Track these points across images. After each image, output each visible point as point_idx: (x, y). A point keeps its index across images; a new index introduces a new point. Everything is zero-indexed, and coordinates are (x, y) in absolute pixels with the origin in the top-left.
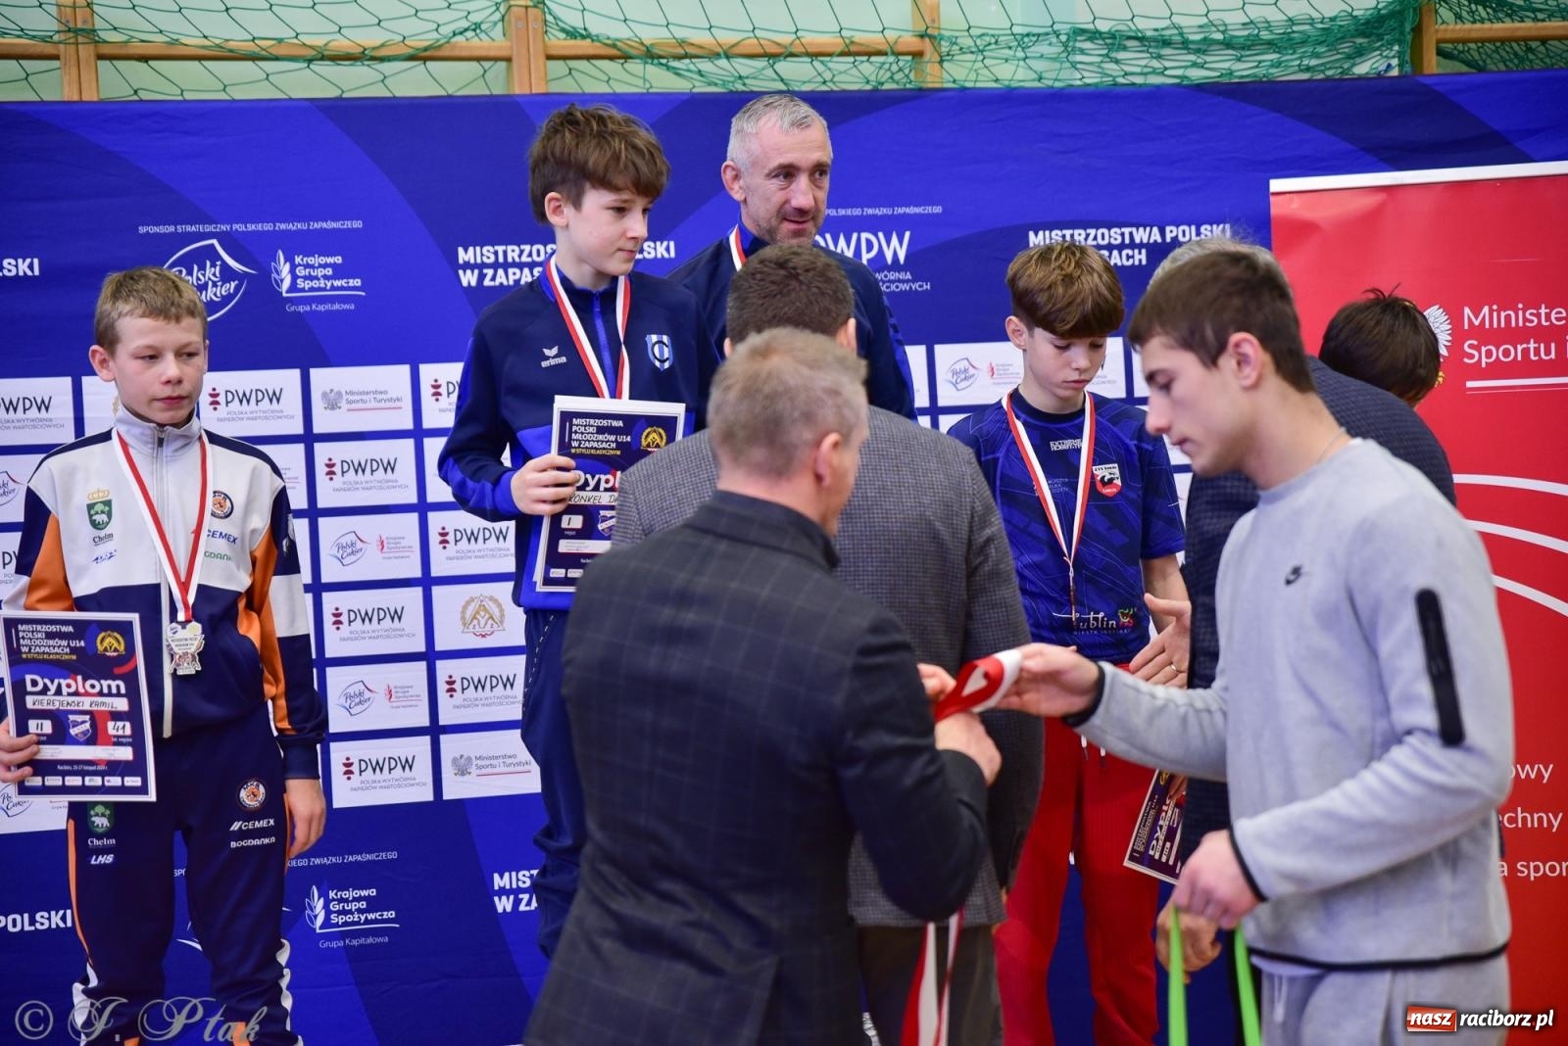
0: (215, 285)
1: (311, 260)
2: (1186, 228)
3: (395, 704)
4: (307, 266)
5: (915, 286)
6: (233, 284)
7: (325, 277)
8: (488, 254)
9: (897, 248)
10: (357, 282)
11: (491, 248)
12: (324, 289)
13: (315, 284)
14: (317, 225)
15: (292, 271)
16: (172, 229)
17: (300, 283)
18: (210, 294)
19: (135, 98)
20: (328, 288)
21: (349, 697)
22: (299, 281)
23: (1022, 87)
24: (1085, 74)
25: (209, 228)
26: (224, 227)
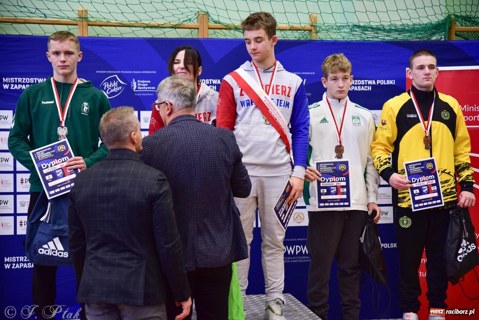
0: (116, 87)
1: (142, 82)
2: (383, 81)
4: (141, 83)
6: (121, 87)
7: (146, 86)
10: (154, 88)
12: (145, 90)
13: (143, 88)
14: (144, 72)
15: (137, 84)
16: (105, 72)
17: (139, 88)
18: (115, 90)
19: (98, 36)
22: (138, 87)
23: (339, 40)
24: (356, 37)
25: (115, 72)
26: (119, 72)
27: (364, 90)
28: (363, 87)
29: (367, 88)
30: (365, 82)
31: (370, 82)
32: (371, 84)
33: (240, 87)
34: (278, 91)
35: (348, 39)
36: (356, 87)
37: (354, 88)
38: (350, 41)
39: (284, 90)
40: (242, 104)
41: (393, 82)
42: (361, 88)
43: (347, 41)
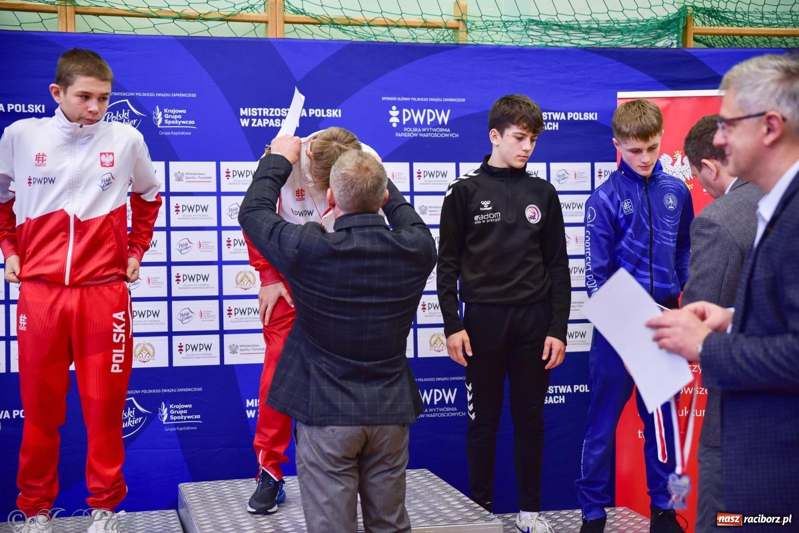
0: (126, 121)
1: (172, 111)
2: (577, 114)
3: (203, 319)
4: (170, 114)
5: (452, 135)
6: (135, 121)
7: (178, 119)
8: (254, 111)
9: (444, 117)
10: (193, 122)
11: (256, 109)
12: (177, 125)
13: (173, 122)
14: (175, 95)
15: (163, 116)
19: (92, 32)
20: (179, 124)
21: (182, 315)
22: (166, 121)
23: (505, 45)
24: (534, 40)
25: (125, 94)
26: (132, 94)
29: (552, 126)
30: (548, 116)
31: (556, 116)
32: (558, 119)
35: (520, 42)
38: (523, 47)
41: (594, 116)
43: (518, 46)
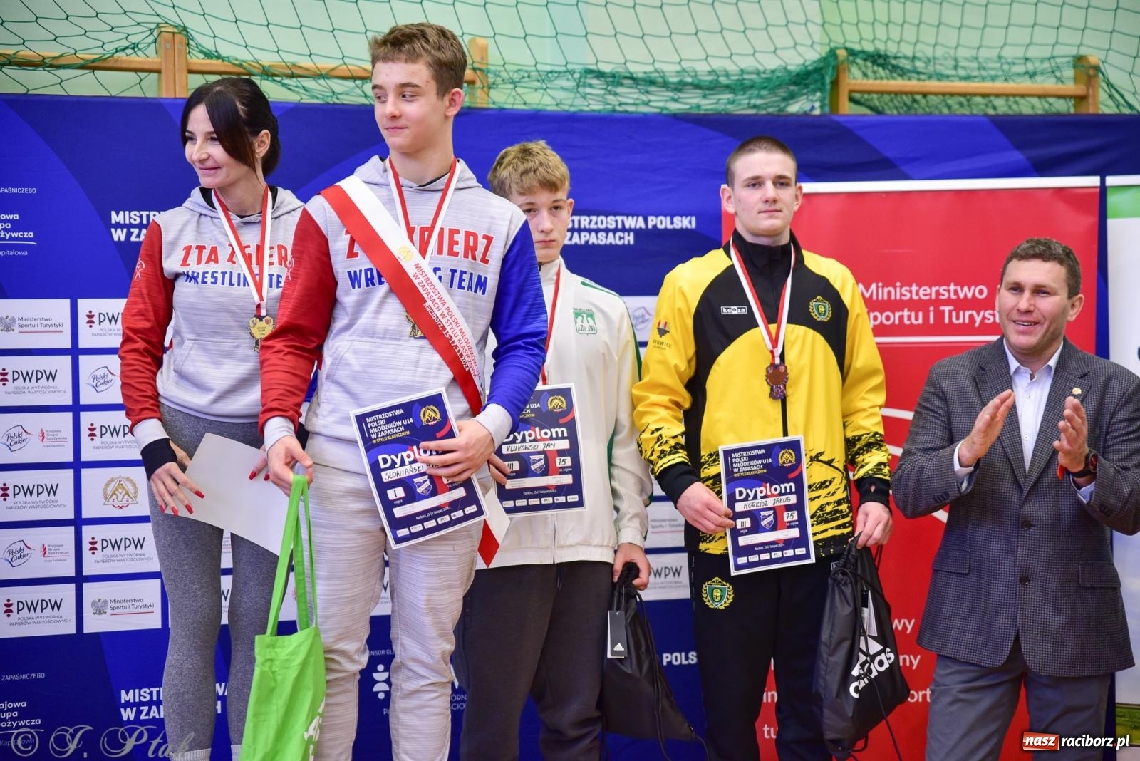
2: (663, 218)
3: (48, 559)
7: (6, 230)
8: (134, 217)
10: (31, 235)
11: (137, 213)
12: (4, 239)
20: (7, 238)
21: (12, 552)
23: (545, 110)
24: (591, 102)
27: (613, 243)
28: (611, 234)
29: (623, 238)
30: (616, 221)
31: (630, 222)
32: (633, 227)
33: (347, 232)
34: (455, 246)
35: (571, 106)
36: (593, 234)
37: (587, 239)
38: (575, 113)
39: (471, 243)
40: (354, 279)
41: (690, 222)
42: (607, 237)
43: (567, 111)
